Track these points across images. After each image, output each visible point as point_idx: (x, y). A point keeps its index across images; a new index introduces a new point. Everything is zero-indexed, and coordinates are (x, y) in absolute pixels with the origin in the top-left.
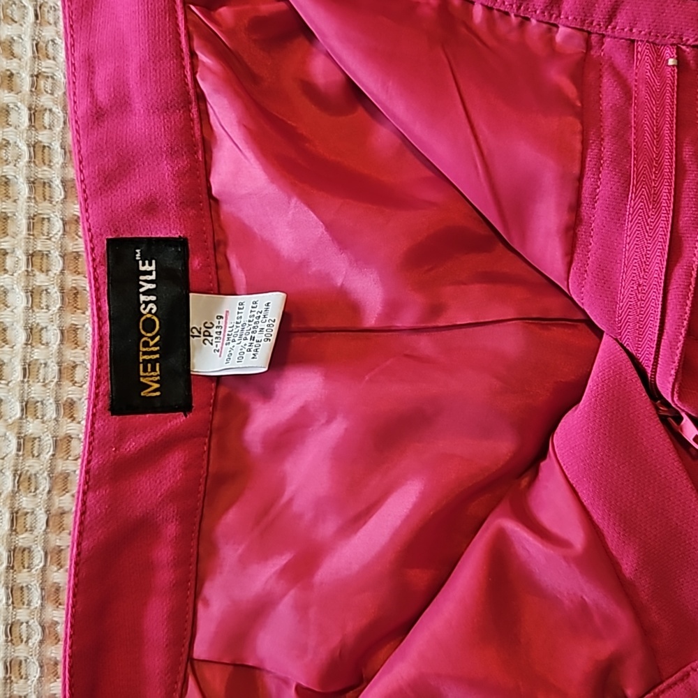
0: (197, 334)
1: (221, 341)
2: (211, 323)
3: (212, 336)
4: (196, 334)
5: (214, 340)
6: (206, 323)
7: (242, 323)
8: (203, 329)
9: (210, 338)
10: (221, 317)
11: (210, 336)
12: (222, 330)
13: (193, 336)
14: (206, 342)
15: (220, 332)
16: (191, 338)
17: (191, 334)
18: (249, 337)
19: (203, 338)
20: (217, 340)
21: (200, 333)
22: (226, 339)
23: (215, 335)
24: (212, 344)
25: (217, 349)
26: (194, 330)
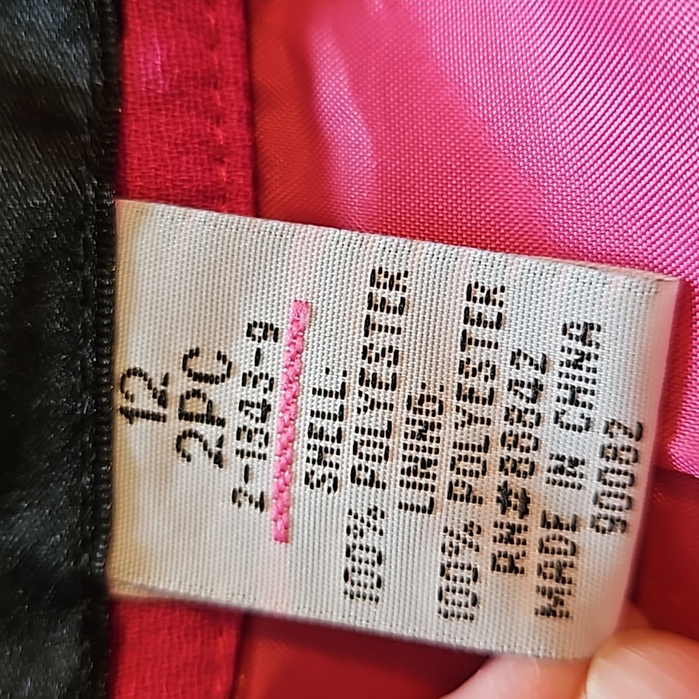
0: (153, 407)
1: (272, 450)
2: (221, 357)
3: (222, 423)
4: (144, 401)
5: (232, 445)
6: (194, 353)
8: (181, 384)
9: (210, 432)
10: (271, 331)
11: (210, 419)
12: (276, 399)
13: (131, 415)
14: (193, 446)
15: (266, 408)
16: (120, 420)
17: (120, 401)
19: (177, 426)
20: (244, 445)
21: (163, 401)
23: (236, 419)
24: (219, 460)
25: (254, 489)
26: (135, 384)
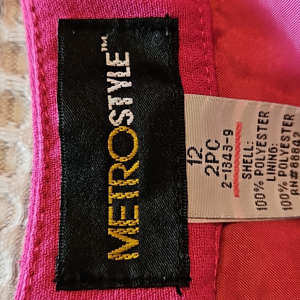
0: (198, 159)
1: (232, 169)
2: (216, 142)
3: (218, 162)
4: (195, 158)
5: (221, 168)
6: (209, 141)
7: (269, 146)
8: (205, 151)
9: (214, 165)
10: (230, 132)
11: (214, 161)
12: (233, 153)
13: (191, 162)
14: (209, 170)
15: (230, 156)
16: (188, 164)
17: (188, 158)
18: (287, 171)
19: (204, 164)
20: (225, 168)
21: (201, 157)
22: (241, 168)
23: (222, 160)
24: (218, 174)
25: (228, 182)
26: (192, 152)
